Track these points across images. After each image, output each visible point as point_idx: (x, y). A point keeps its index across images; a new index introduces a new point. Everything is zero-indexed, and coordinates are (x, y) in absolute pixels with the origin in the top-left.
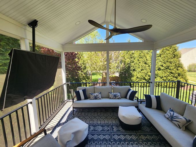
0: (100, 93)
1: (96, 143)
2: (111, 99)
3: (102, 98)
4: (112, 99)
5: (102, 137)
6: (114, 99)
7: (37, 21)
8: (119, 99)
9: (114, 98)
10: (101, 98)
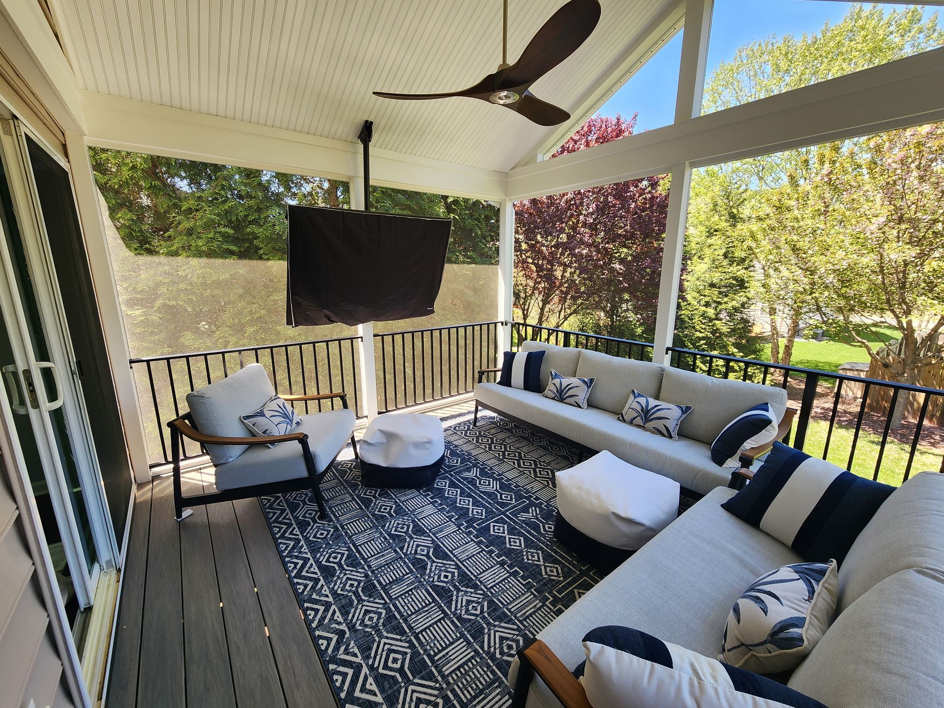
0: (589, 383)
1: (436, 502)
2: (624, 421)
3: (591, 405)
4: (631, 423)
5: (463, 502)
6: (639, 426)
7: (372, 123)
8: (663, 435)
9: (639, 421)
10: (585, 405)
